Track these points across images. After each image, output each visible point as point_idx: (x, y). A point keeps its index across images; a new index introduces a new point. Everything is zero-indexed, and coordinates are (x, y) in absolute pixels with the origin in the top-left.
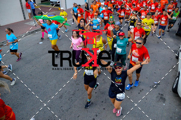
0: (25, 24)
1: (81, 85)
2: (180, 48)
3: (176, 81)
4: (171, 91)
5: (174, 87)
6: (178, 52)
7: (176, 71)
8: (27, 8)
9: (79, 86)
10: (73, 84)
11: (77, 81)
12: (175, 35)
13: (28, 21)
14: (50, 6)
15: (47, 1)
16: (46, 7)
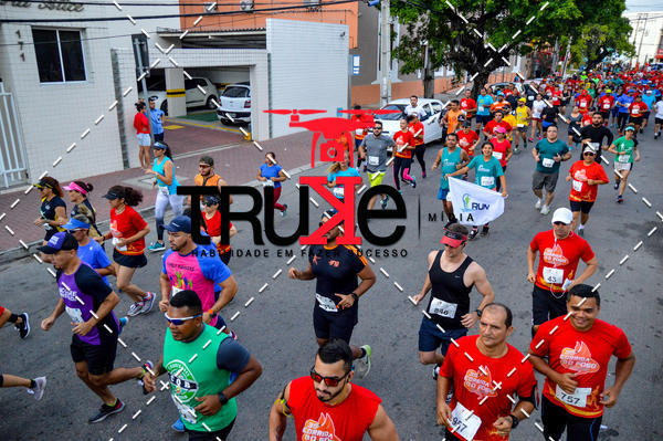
0: (128, 182)
13: (137, 172)
14: (216, 126)
15: (207, 107)
16: (202, 129)
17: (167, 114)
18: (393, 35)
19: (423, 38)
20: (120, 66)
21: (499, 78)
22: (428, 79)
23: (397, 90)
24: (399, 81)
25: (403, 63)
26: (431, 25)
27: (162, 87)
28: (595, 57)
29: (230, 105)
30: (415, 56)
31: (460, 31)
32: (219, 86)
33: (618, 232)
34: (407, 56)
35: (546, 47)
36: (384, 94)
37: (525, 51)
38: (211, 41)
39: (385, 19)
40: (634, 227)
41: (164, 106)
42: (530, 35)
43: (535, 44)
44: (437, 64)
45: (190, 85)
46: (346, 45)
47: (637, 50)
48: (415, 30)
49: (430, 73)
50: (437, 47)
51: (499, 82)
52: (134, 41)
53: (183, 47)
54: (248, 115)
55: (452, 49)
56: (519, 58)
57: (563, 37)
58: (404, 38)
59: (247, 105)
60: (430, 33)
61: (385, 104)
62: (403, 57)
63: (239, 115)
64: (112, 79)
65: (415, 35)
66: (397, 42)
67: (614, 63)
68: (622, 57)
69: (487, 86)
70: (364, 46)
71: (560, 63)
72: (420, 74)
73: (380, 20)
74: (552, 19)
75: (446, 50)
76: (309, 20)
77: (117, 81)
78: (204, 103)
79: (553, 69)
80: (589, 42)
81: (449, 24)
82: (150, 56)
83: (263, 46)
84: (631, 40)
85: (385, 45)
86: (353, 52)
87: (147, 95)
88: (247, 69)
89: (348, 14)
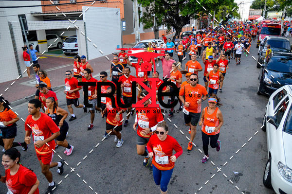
0: (22, 84)
1: (113, 184)
2: (265, 114)
3: (267, 167)
4: (262, 186)
5: (266, 178)
6: (264, 121)
7: (265, 151)
8: (25, 60)
9: (110, 185)
10: (100, 183)
11: (107, 178)
12: (256, 94)
13: (26, 79)
14: (62, 56)
15: (57, 47)
16: (56, 58)
17: (38, 52)
18: (140, 12)
19: (153, 13)
20: (14, 30)
21: (186, 29)
22: (156, 31)
23: (143, 36)
24: (144, 32)
25: (145, 24)
26: (156, 7)
27: (35, 39)
28: (225, 19)
29: (68, 46)
30: (150, 21)
31: (168, 9)
32: (62, 38)
33: (238, 92)
34: (146, 21)
35: (205, 15)
36: (137, 38)
37: (196, 17)
38: (57, 17)
39: (135, 5)
40: (244, 89)
41: (37, 48)
42: (198, 10)
43: (200, 14)
44: (159, 24)
45: (49, 38)
46: (119, 17)
47: (241, 16)
48: (149, 10)
49: (157, 28)
50: (159, 17)
51: (186, 31)
52: (19, 18)
53: (44, 20)
54: (77, 50)
55: (166, 17)
56: (194, 20)
57: (212, 11)
58: (144, 13)
59: (76, 46)
60: (155, 11)
61: (138, 42)
62: (144, 22)
63: (73, 50)
64: (10, 36)
65: (149, 12)
66: (142, 15)
67: (233, 21)
68: (236, 19)
69: (181, 33)
70: (127, 17)
71: (211, 22)
72: (152, 29)
73: (134, 6)
74: (207, 4)
75: (163, 18)
76: (101, 6)
77: (13, 37)
78: (56, 46)
79: (209, 25)
80: (222, 13)
81: (164, 7)
82: (28, 25)
83: (81, 19)
84: (238, 12)
85: (136, 16)
86: (122, 20)
87: (28, 43)
88: (75, 29)
89: (119, 3)
